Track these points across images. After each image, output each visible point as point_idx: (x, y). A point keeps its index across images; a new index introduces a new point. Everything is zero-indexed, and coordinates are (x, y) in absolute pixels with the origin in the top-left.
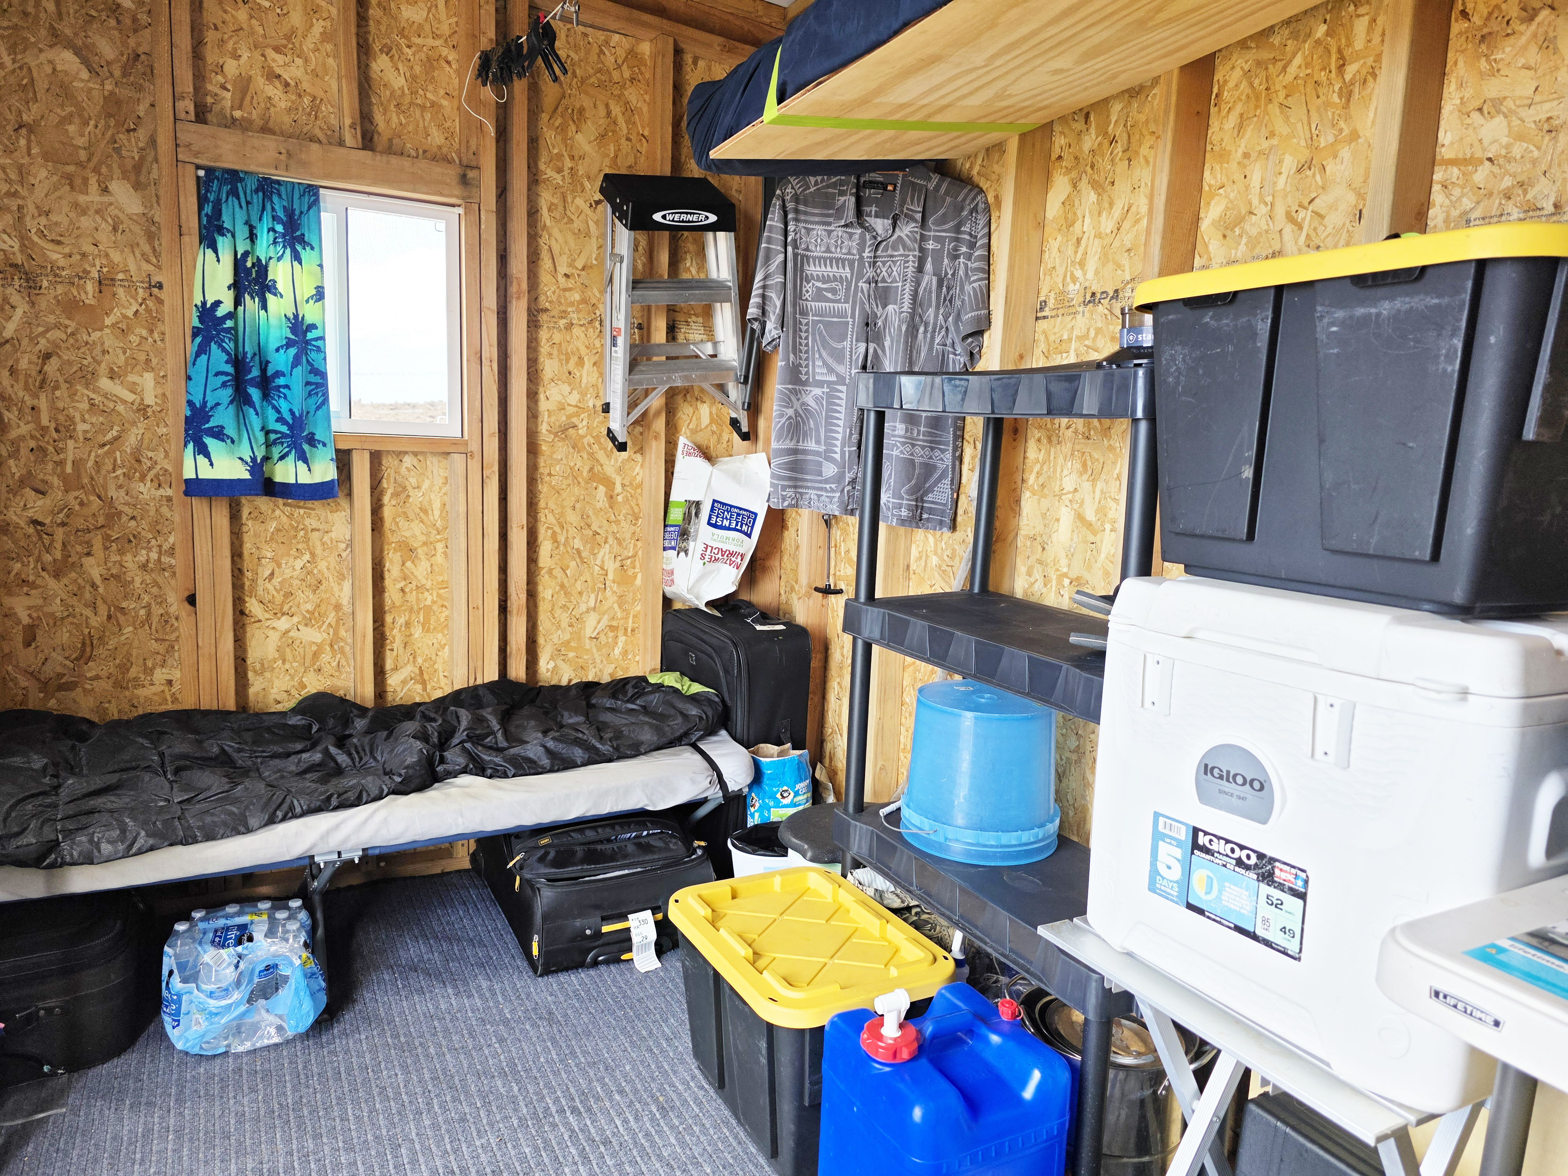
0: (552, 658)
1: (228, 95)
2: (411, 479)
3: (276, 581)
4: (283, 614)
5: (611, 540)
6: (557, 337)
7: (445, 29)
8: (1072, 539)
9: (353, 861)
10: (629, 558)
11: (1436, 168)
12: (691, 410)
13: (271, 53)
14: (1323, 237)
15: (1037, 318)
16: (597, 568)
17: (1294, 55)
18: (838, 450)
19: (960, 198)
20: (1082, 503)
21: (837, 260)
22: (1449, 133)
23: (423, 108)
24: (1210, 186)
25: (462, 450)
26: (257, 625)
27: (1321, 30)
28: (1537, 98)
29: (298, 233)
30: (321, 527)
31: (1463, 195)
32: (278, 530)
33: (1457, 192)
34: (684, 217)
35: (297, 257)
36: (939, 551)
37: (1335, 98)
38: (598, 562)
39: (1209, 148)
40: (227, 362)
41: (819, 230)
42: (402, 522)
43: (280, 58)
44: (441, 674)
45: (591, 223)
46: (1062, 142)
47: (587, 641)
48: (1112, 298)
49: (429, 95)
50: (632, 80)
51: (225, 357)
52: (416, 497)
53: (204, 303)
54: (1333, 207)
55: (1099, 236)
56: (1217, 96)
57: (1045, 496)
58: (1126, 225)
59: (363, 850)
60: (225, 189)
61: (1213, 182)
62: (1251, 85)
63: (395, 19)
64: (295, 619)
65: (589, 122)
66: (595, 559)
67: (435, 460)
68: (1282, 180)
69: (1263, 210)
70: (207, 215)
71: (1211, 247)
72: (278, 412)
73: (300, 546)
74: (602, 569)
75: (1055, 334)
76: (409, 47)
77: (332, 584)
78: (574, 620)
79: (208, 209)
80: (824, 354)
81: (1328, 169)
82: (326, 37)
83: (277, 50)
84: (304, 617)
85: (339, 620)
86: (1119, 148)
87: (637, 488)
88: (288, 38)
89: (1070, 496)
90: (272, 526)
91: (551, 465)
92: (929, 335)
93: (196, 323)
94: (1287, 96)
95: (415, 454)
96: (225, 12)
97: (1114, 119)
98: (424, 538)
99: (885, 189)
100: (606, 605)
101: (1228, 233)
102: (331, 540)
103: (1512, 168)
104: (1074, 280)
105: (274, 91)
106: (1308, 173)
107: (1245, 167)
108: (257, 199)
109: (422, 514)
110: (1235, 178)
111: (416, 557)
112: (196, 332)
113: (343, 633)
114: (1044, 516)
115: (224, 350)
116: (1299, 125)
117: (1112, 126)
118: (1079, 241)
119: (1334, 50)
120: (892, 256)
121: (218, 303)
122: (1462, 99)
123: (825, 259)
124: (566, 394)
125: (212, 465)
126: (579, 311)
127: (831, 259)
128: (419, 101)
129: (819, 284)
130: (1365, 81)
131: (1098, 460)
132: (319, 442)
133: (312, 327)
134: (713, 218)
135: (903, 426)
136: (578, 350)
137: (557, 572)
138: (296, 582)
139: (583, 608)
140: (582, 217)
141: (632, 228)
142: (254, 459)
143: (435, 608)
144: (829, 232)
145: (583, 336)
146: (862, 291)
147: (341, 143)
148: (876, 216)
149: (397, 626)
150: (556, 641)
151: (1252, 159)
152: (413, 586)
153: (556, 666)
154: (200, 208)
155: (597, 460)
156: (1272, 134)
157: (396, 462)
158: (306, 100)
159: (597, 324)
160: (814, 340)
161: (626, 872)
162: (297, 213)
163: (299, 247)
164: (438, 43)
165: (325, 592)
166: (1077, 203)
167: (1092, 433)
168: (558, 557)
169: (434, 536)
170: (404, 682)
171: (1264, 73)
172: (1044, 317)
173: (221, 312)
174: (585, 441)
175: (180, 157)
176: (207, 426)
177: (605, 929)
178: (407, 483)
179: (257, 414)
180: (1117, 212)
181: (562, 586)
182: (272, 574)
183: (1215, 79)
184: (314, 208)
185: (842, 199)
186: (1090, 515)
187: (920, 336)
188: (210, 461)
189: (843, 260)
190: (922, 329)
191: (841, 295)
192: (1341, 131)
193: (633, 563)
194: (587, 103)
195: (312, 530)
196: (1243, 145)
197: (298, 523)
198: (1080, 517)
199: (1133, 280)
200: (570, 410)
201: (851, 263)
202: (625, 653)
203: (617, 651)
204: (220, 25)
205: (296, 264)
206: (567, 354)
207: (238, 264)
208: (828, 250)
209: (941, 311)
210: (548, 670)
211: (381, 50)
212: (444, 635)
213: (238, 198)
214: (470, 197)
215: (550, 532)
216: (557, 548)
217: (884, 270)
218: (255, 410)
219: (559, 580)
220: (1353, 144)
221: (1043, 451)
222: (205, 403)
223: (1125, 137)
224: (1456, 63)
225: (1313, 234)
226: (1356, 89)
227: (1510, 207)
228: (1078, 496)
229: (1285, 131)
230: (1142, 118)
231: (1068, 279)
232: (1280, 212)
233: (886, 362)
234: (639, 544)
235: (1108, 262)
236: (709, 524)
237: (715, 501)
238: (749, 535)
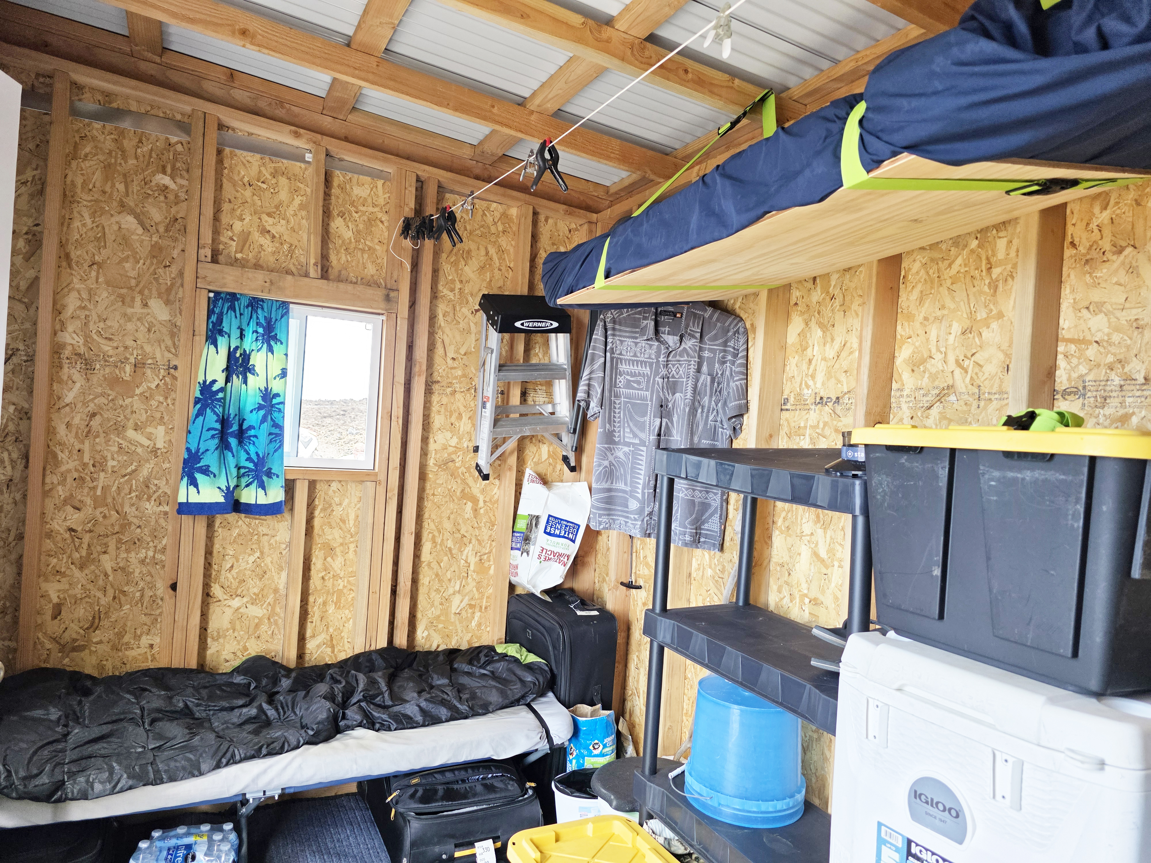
0: (426, 629)
1: (234, 244)
2: (335, 499)
3: (234, 572)
4: (237, 596)
5: (474, 541)
6: (445, 400)
7: (381, 201)
8: (810, 570)
9: (274, 797)
10: (485, 554)
11: (1059, 343)
12: (535, 449)
13: (265, 217)
14: (982, 380)
15: (782, 410)
16: (463, 562)
17: (957, 257)
18: (640, 491)
19: (727, 324)
20: (817, 545)
21: (642, 362)
22: (1067, 322)
23: (363, 251)
24: (901, 336)
25: (373, 479)
26: (218, 604)
27: (974, 244)
28: (1127, 305)
29: (273, 334)
30: (269, 533)
31: (1079, 364)
32: (239, 535)
33: (1075, 361)
34: (536, 324)
35: (271, 350)
36: (713, 566)
37: (986, 289)
38: (464, 557)
39: (899, 310)
40: (216, 421)
41: (629, 342)
42: (327, 529)
43: (270, 220)
44: (346, 640)
45: (471, 325)
46: (798, 294)
47: (453, 616)
48: (835, 402)
49: (368, 243)
50: (504, 231)
51: (215, 418)
52: (338, 511)
53: (205, 382)
54: (988, 361)
55: (824, 359)
56: (904, 277)
57: (790, 536)
58: (843, 354)
59: (282, 789)
60: (226, 306)
61: (903, 333)
62: (928, 273)
63: (349, 195)
64: (245, 600)
65: (474, 259)
66: (462, 555)
67: (353, 485)
68: (951, 338)
69: (938, 356)
70: (212, 322)
71: (903, 377)
72: (248, 454)
73: (254, 547)
74: (466, 562)
75: (795, 422)
76: (356, 212)
77: (274, 574)
78: (444, 600)
79: (214, 318)
80: (631, 425)
81: (983, 334)
82: (302, 207)
83: (269, 215)
84: (252, 598)
85: (276, 600)
86: (837, 303)
87: (494, 503)
88: (277, 207)
89: (808, 538)
90: (235, 532)
91: (435, 488)
92: (705, 415)
93: (198, 394)
94: (952, 284)
95: (340, 481)
96: (238, 191)
97: (833, 283)
98: (341, 541)
99: (675, 316)
100: (468, 589)
101: (915, 369)
102: (276, 541)
103: (1112, 349)
104: (808, 387)
105: (265, 241)
106: (969, 335)
107: (925, 326)
108: (247, 312)
109: (341, 523)
110: (919, 332)
111: (335, 554)
112: (197, 401)
113: (278, 610)
114: (789, 550)
115: (215, 413)
116: (962, 303)
117: (832, 288)
118: (810, 361)
119: (984, 258)
120: (679, 361)
121: (214, 382)
122: (1074, 299)
123: (633, 361)
124: (449, 438)
125: (198, 492)
126: (460, 382)
127: (637, 361)
128: (361, 246)
129: (628, 377)
130: (1006, 280)
132: (274, 474)
133: (277, 395)
134: (555, 325)
136: (458, 408)
137: (434, 565)
138: (248, 573)
139: (451, 591)
140: (466, 320)
141: (500, 332)
142: (228, 488)
143: (345, 591)
144: (636, 344)
145: (462, 399)
146: (658, 384)
147: (306, 275)
148: (668, 334)
149: (317, 604)
150: (430, 616)
151: (930, 321)
152: (331, 575)
153: (429, 634)
154: (209, 317)
155: (468, 484)
156: (943, 307)
157: (326, 487)
158: (286, 247)
159: (473, 391)
160: (625, 414)
161: (475, 808)
162: (273, 320)
163: (272, 343)
164: (376, 209)
165: (268, 579)
166: (808, 335)
168: (435, 553)
169: (348, 539)
170: (318, 646)
171: (936, 267)
172: (787, 410)
173: (215, 388)
174: (460, 471)
175: (199, 285)
176: (198, 465)
177: (457, 854)
178: (333, 501)
179: (233, 456)
180: (837, 345)
181: (437, 575)
182: (232, 566)
183: (903, 266)
184: (285, 317)
185: (645, 322)
186: (823, 554)
187: (699, 415)
188: (198, 490)
189: (646, 362)
190: (700, 411)
191: (643, 385)
192: (991, 310)
193: (489, 557)
194: (473, 246)
195: (263, 535)
196: (923, 312)
197: (254, 530)
198: (816, 554)
199: (849, 392)
200: (451, 449)
201: (651, 365)
202: (479, 625)
203: (474, 624)
204: (233, 200)
205: (270, 354)
206: (451, 411)
207: (231, 355)
208: (635, 355)
209: (714, 399)
210: (423, 637)
211: (338, 215)
212: (350, 611)
213: (235, 311)
214: (390, 309)
215: (431, 535)
216: (435, 547)
217: (673, 370)
218: (232, 453)
219: (435, 570)
220: (1000, 321)
222: (198, 449)
223: (841, 296)
224: (1069, 276)
225: (975, 377)
226: (1001, 285)
227: (1113, 375)
228: (814, 539)
229: (952, 306)
230: (853, 285)
231: (803, 386)
232: (951, 359)
233: (674, 432)
234: (494, 544)
235: (831, 377)
236: (545, 532)
237: (550, 516)
238: (573, 541)
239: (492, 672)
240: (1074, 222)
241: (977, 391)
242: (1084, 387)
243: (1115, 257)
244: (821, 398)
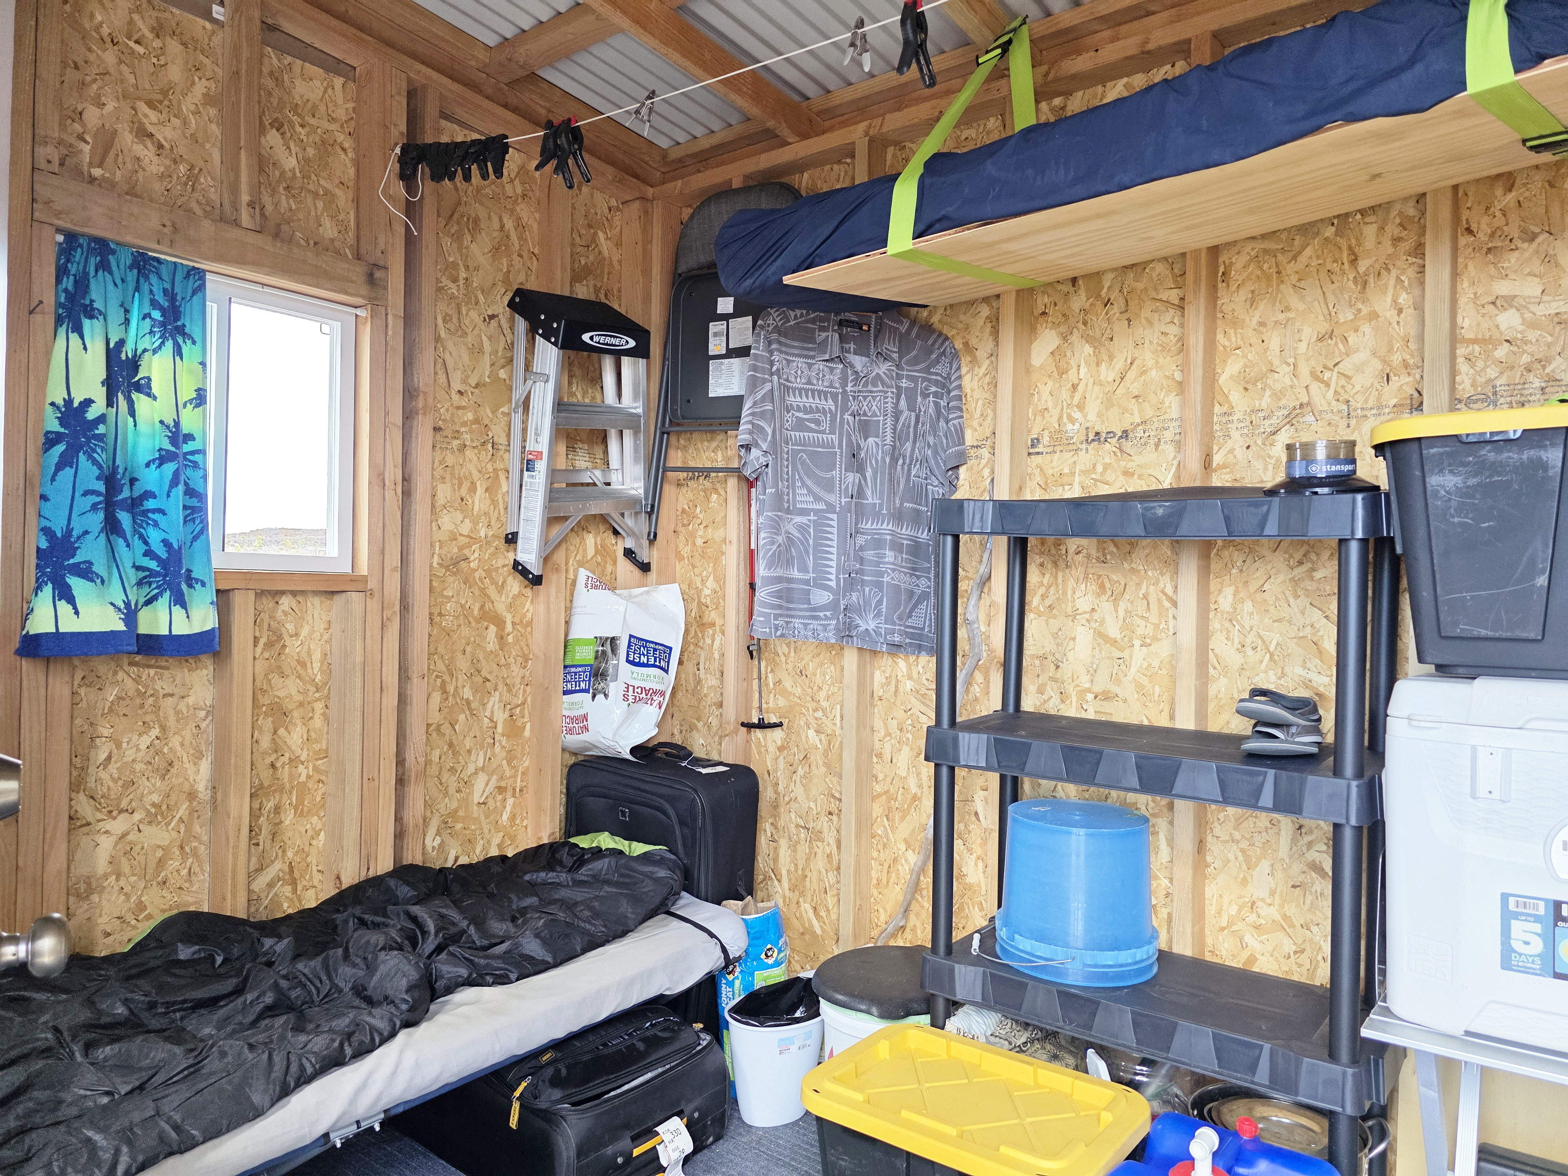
0: (438, 833)
1: (87, 148)
2: (288, 626)
3: (113, 768)
4: (121, 811)
5: (500, 686)
6: (450, 460)
7: (341, 114)
8: (1094, 656)
9: (372, 1128)
10: (518, 706)
11: (1458, 345)
12: (578, 540)
13: (142, 107)
14: (1352, 393)
15: (1029, 454)
16: (486, 720)
17: (1304, 248)
18: (833, 577)
19: (930, 342)
20: (1102, 622)
21: (820, 392)
22: (1466, 319)
23: (316, 195)
24: (1224, 347)
25: (360, 588)
26: (84, 829)
27: (1329, 232)
28: (1546, 298)
29: (179, 323)
30: (176, 691)
31: (1486, 367)
32: (119, 698)
33: (1480, 364)
34: (608, 340)
35: (178, 352)
36: (915, 676)
37: (1351, 284)
38: (488, 714)
39: (1220, 315)
40: (98, 478)
41: (800, 362)
42: (276, 679)
43: (153, 116)
44: (315, 869)
45: (484, 338)
46: (1046, 300)
47: (475, 808)
48: (1121, 437)
49: (322, 182)
50: (524, 196)
51: (96, 472)
52: (293, 648)
53: (69, 402)
54: (1359, 369)
55: (1098, 383)
56: (1223, 274)
57: (1055, 617)
58: (1131, 375)
59: (384, 1111)
60: (93, 261)
61: (1227, 344)
62: (1261, 268)
63: (289, 93)
64: (137, 816)
65: (483, 234)
66: (485, 710)
67: (316, 600)
68: (1302, 348)
69: (1285, 369)
70: (66, 290)
71: (1231, 398)
72: (146, 543)
73: (147, 718)
74: (491, 720)
75: (1053, 468)
76: (302, 126)
77: (187, 765)
78: (462, 784)
79: (68, 283)
80: (809, 483)
81: (1349, 339)
82: (209, 99)
83: (150, 104)
84: (148, 812)
85: (192, 811)
86: (1115, 310)
87: (527, 626)
88: (165, 93)
89: (1087, 616)
90: (111, 694)
91: (442, 603)
92: (906, 468)
93: (54, 425)
94: (1299, 280)
95: (294, 593)
96: (90, 50)
97: (1106, 284)
98: (300, 698)
99: (861, 328)
100: (495, 763)
101: (1249, 386)
102: (188, 706)
103: (1529, 348)
104: (1072, 421)
105: (146, 152)
106: (1330, 341)
107: (1262, 333)
108: (132, 276)
109: (299, 668)
110: (1252, 342)
111: (291, 721)
112: (51, 440)
113: (197, 829)
114: (1055, 636)
115: (95, 462)
116: (1315, 303)
117: (1105, 290)
118: (1075, 387)
119: (1344, 248)
120: (871, 392)
121: (88, 402)
122: (1475, 294)
123: (807, 391)
124: (459, 522)
125: (77, 613)
126: (471, 432)
127: (813, 391)
128: (311, 187)
129: (800, 415)
130: (1379, 274)
131: (1118, 582)
132: (197, 580)
133: (189, 437)
134: (632, 343)
135: (892, 553)
136: (470, 473)
137: (446, 729)
138: (139, 767)
139: (471, 768)
140: (476, 332)
141: (563, 347)
142: (127, 604)
143: (310, 784)
144: (810, 366)
145: (475, 459)
146: (848, 423)
147: (236, 223)
148: (856, 354)
149: (265, 812)
150: (443, 811)
151: (1269, 327)
152: (286, 759)
153: (442, 841)
154: (58, 281)
155: (489, 597)
156: (1288, 309)
157: (272, 604)
158: (183, 168)
159: (490, 445)
160: (795, 468)
162: (179, 298)
163: (180, 340)
164: (334, 127)
165: (177, 776)
166: (1069, 353)
167: (1109, 557)
168: (447, 710)
169: (313, 695)
170: (270, 885)
171: (1273, 260)
172: (1038, 453)
173: (92, 413)
174: (477, 575)
175: (37, 215)
176: (72, 561)
177: (637, 1152)
178: (283, 630)
179: (128, 546)
180: (1119, 364)
181: (451, 745)
182: (109, 758)
183: (1221, 260)
184: (200, 294)
185: (824, 335)
186: (1114, 633)
187: (899, 468)
188: (76, 608)
189: (826, 393)
190: (900, 462)
191: (826, 425)
192: (1359, 310)
193: (522, 711)
194: (482, 213)
195: (164, 696)
196: (1257, 316)
197: (146, 687)
198: (1101, 635)
199: (1144, 422)
200: (463, 540)
201: (834, 397)
202: (513, 818)
203: (505, 817)
204: (81, 63)
205: (177, 358)
206: (460, 478)
207: (112, 354)
208: (809, 382)
209: (918, 445)
210: (434, 848)
211: (271, 125)
212: (320, 818)
213: (111, 273)
214: (376, 299)
215: (439, 681)
216: (446, 699)
217: (864, 404)
218: (126, 540)
219: (447, 738)
220: (1373, 322)
221: (1047, 576)
222: (69, 531)
223: (1122, 301)
224: (1466, 266)
225: (1341, 391)
226: (1371, 280)
227: (1531, 377)
228: (1096, 616)
229: (1301, 307)
230: (1140, 286)
231: (1065, 419)
232: (1304, 370)
233: (869, 493)
234: (528, 688)
235: (1112, 405)
236: (628, 661)
237: (631, 636)
238: (666, 671)
239: (593, 876)
240: (1469, 205)
241: (1345, 407)
242: (1495, 393)
243: (1526, 245)
244: (1097, 434)
